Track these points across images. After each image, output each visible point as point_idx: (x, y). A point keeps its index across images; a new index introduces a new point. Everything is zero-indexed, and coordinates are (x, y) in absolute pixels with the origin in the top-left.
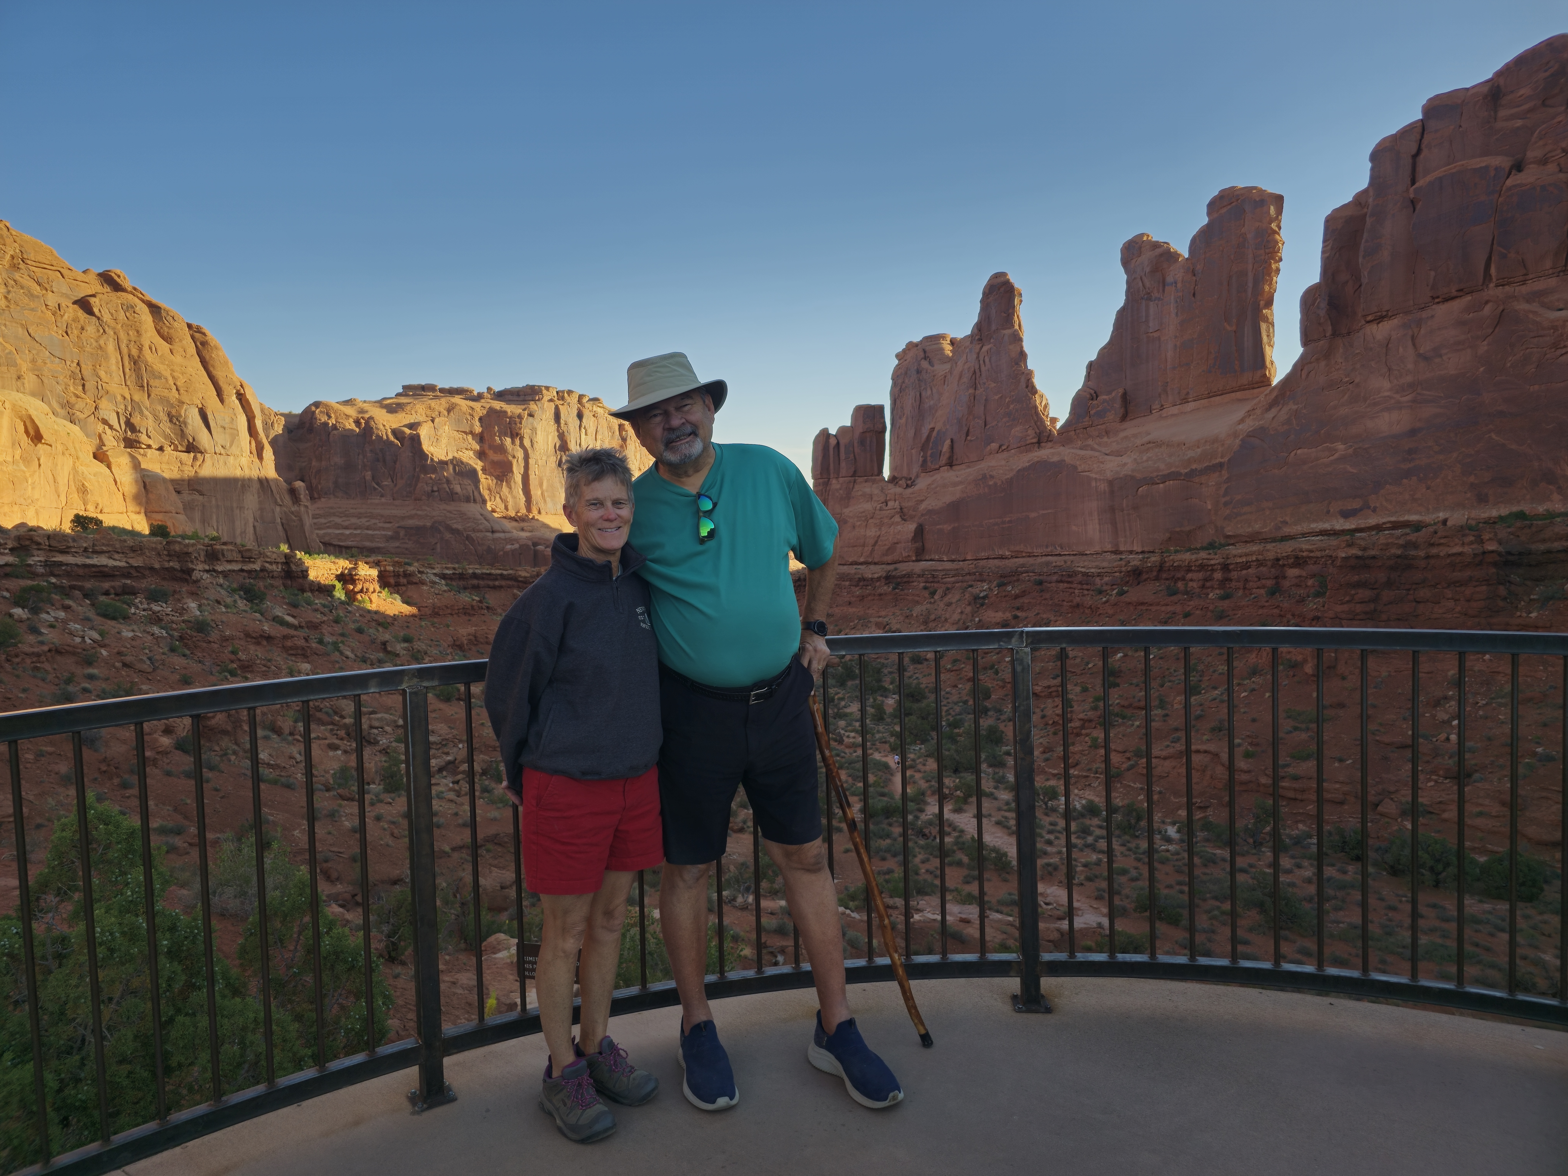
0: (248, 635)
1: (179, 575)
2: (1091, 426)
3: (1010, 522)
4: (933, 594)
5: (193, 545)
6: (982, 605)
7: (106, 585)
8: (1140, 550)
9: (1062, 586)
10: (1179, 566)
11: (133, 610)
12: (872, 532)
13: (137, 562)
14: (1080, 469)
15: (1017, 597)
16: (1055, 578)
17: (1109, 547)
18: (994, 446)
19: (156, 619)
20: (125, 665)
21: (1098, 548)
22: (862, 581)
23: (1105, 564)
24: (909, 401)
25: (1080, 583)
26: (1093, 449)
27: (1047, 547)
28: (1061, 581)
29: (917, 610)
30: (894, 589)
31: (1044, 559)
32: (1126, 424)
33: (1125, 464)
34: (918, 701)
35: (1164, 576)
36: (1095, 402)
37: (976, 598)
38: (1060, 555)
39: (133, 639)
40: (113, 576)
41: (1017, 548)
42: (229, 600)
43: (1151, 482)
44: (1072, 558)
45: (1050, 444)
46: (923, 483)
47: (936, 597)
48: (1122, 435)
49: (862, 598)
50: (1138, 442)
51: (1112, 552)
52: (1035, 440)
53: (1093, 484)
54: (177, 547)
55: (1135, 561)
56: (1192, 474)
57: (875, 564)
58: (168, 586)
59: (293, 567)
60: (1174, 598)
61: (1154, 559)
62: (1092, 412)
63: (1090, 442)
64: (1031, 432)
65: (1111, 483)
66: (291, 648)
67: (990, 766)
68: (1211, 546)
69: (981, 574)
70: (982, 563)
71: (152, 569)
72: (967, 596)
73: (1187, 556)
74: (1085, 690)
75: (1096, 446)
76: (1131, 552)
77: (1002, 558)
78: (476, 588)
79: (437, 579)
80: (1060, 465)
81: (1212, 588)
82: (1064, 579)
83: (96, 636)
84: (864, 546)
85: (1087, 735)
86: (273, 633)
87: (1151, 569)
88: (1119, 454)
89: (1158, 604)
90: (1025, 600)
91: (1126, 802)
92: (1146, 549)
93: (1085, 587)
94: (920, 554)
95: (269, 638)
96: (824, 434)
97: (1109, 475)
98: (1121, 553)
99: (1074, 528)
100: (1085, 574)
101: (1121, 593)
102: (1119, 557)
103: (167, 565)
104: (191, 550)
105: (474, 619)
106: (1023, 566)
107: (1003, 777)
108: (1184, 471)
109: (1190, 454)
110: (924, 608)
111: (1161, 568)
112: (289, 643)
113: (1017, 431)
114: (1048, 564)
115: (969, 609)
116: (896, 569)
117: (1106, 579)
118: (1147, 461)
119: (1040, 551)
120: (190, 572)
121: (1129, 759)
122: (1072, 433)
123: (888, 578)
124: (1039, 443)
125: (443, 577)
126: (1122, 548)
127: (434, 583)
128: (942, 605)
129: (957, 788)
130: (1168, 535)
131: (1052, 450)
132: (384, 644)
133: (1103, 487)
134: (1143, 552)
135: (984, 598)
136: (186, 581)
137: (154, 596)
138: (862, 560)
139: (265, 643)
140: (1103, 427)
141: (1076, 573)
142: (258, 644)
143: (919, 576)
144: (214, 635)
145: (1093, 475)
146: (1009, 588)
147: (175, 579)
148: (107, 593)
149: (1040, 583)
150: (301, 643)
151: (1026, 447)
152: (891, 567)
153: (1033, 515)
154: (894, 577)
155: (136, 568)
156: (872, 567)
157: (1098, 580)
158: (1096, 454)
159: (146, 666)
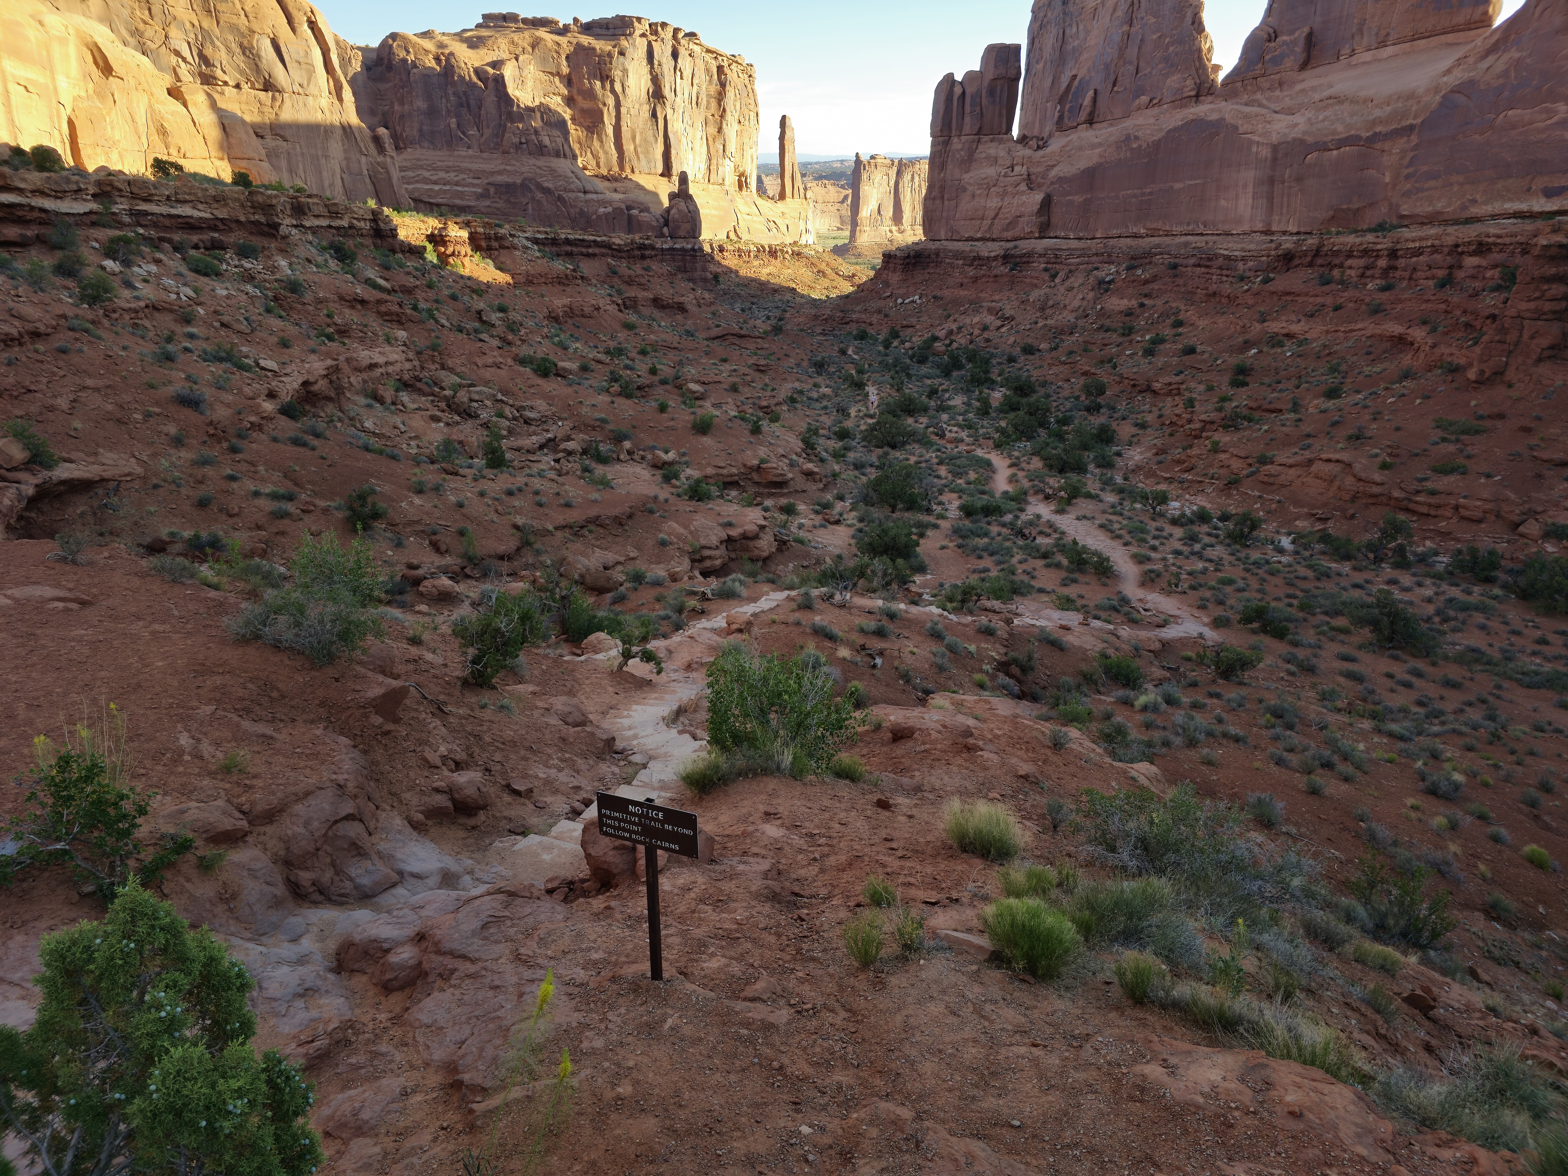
0: (341, 298)
1: (266, 229)
2: (1263, 75)
3: (1150, 194)
4: (1054, 277)
5: (276, 196)
6: (1107, 291)
7: (195, 238)
8: (1295, 230)
9: (1199, 270)
10: (1339, 251)
11: (224, 267)
12: (993, 203)
13: (222, 213)
14: (1241, 130)
15: (1146, 282)
16: (1192, 261)
17: (1260, 226)
18: (1144, 99)
19: (249, 277)
20: (223, 325)
21: (1246, 228)
22: (977, 260)
23: (1252, 247)
24: (1049, 41)
25: (1221, 268)
26: (1260, 105)
27: (1188, 224)
28: (1199, 265)
29: (1035, 295)
30: (1012, 269)
31: (1183, 239)
32: (1306, 74)
33: (1296, 125)
34: (1026, 395)
35: (1319, 261)
36: (1272, 45)
37: (1101, 282)
38: (1202, 234)
39: (228, 297)
40: (201, 228)
41: (1154, 226)
42: (320, 259)
43: (1322, 147)
44: (1215, 238)
45: (1210, 98)
46: (1055, 145)
47: (1057, 280)
48: (1299, 87)
49: (975, 279)
50: (1317, 97)
51: (1262, 232)
52: (1193, 93)
53: (1254, 149)
54: (260, 199)
55: (1288, 243)
56: (1375, 138)
57: (993, 240)
58: (257, 241)
59: (382, 225)
60: (1326, 288)
61: (1312, 241)
62: (1267, 58)
63: (1258, 96)
64: (1190, 83)
65: (1275, 148)
66: (386, 314)
67: (1098, 466)
68: (1380, 228)
69: (1109, 256)
70: (1112, 242)
71: (238, 222)
72: (1091, 279)
73: (1351, 239)
74: (1210, 389)
75: (1265, 102)
76: (1284, 233)
77: (1136, 236)
78: (569, 254)
79: (529, 244)
80: (1219, 124)
81: (1373, 277)
82: (1203, 262)
83: (191, 293)
84: (982, 219)
85: (1208, 438)
86: (367, 297)
87: (1305, 254)
88: (1290, 112)
89: (1307, 294)
90: (1156, 286)
91: (1240, 510)
92: (1302, 230)
93: (1225, 272)
94: (1044, 230)
95: (363, 302)
96: (948, 83)
97: (1275, 138)
98: (1272, 233)
99: (1223, 203)
100: (1228, 258)
101: (1266, 281)
102: (1269, 238)
103: (252, 218)
104: (274, 201)
105: (568, 289)
106: (1158, 246)
107: (1111, 478)
108: (1365, 135)
109: (1378, 113)
110: (1042, 292)
111: (1317, 253)
112: (383, 309)
113: (1173, 81)
114: (1186, 244)
115: (1091, 295)
116: (1016, 247)
117: (1250, 264)
118: (1323, 121)
119: (1179, 229)
120: (276, 226)
121: (1250, 465)
122: (1239, 84)
123: (1006, 258)
124: (1197, 96)
125: (536, 241)
126: (1274, 228)
127: (527, 248)
128: (1062, 289)
129: (1061, 489)
130: (1331, 213)
131: (1212, 106)
132: (479, 312)
133: (1265, 152)
134: (1298, 233)
135: (1110, 282)
136: (274, 236)
137: (244, 252)
138: (979, 235)
139: (359, 307)
140: (1277, 77)
141: (1217, 256)
142: (353, 307)
143: (1040, 255)
144: (308, 297)
145: (1256, 138)
146: (1139, 272)
147: (263, 234)
148: (196, 247)
149: (1175, 267)
150: (395, 308)
151: (1181, 101)
152: (1010, 245)
153: (1178, 186)
154: (1013, 256)
155: (222, 220)
156: (989, 244)
157: (1240, 265)
158: (1264, 111)
159: (244, 327)
